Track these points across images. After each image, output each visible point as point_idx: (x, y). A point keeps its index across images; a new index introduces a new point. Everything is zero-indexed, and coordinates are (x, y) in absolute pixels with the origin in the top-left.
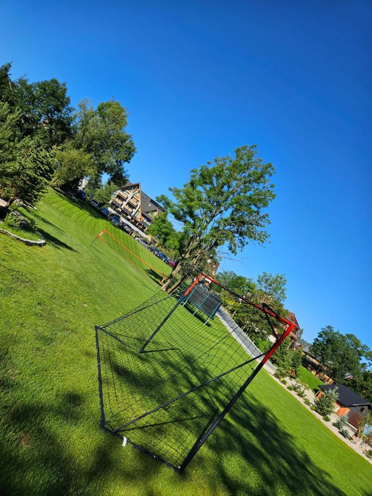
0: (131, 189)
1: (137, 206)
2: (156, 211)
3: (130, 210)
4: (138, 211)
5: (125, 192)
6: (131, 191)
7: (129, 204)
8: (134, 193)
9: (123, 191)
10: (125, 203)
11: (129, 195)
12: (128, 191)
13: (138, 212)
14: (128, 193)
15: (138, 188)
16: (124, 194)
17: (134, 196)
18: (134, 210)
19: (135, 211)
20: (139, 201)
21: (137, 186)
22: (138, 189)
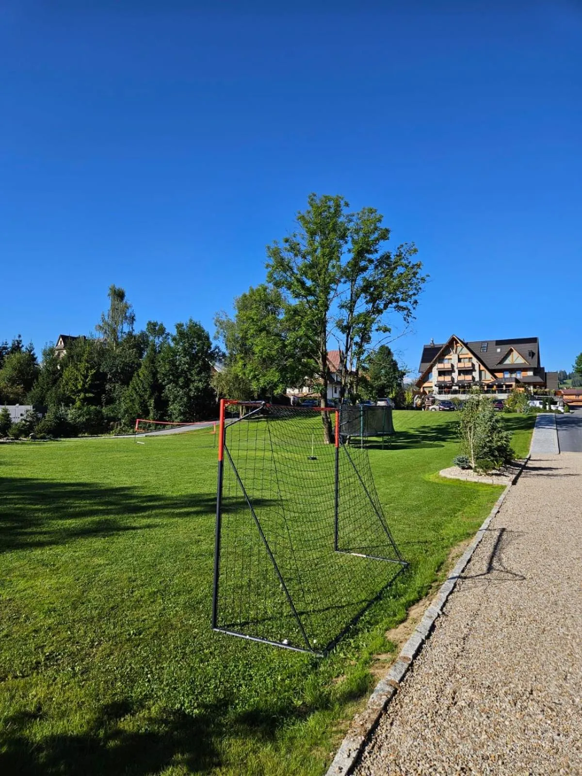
0: (449, 352)
1: (473, 365)
2: (511, 351)
3: (469, 378)
4: (480, 371)
5: (446, 361)
6: (452, 353)
7: (462, 372)
8: (458, 352)
9: (442, 363)
10: (455, 375)
11: (452, 362)
12: (447, 357)
13: (483, 372)
14: (449, 359)
15: (457, 343)
16: (446, 365)
17: (461, 357)
18: (474, 374)
19: (476, 374)
20: (471, 358)
21: (453, 342)
22: (458, 345)
